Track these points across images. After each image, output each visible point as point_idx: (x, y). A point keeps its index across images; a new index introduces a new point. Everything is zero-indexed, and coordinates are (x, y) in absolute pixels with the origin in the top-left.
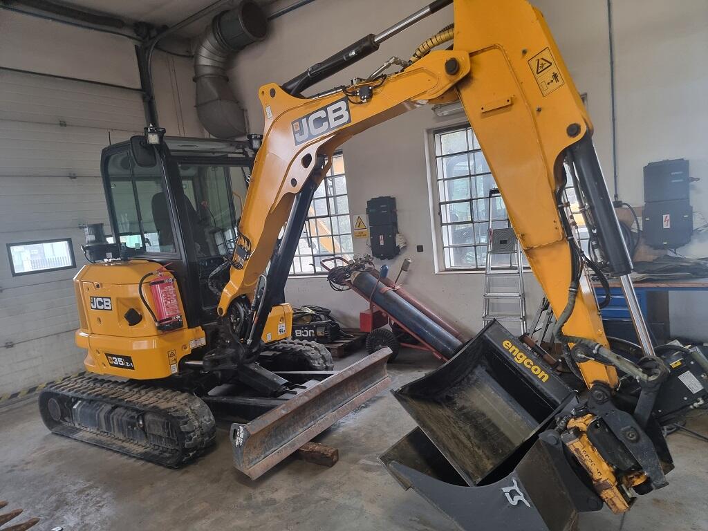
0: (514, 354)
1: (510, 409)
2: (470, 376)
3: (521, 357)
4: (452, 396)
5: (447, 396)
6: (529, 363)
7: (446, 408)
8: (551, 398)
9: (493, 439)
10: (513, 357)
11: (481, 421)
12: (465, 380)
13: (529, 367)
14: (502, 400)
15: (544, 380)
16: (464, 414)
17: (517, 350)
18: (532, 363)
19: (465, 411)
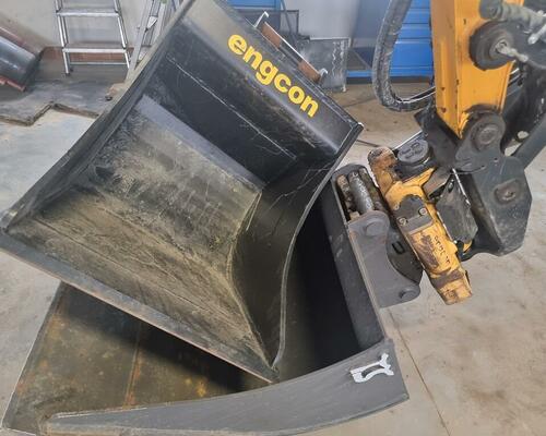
0: (255, 66)
1: (213, 166)
2: (130, 119)
3: (268, 70)
4: (108, 166)
5: (99, 171)
6: (283, 83)
7: (105, 195)
8: (323, 143)
9: (200, 223)
10: (254, 72)
11: (173, 198)
12: (124, 129)
13: (284, 90)
14: (197, 153)
15: (311, 113)
16: (143, 196)
17: (259, 56)
18: (289, 82)
19: (142, 189)
